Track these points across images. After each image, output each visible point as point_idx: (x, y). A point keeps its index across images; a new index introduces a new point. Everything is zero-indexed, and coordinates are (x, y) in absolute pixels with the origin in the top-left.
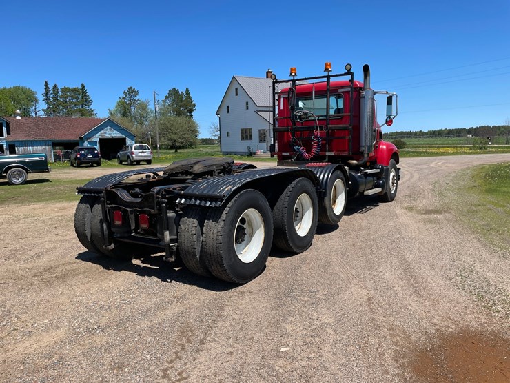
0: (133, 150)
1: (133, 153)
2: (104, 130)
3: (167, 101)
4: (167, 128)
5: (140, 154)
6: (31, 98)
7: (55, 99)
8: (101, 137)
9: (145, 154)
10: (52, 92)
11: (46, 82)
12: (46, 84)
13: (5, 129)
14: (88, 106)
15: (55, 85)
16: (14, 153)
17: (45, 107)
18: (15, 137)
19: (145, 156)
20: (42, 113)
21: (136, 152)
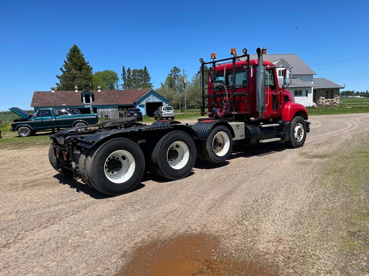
0: (162, 110)
1: (162, 112)
2: (149, 97)
3: (199, 75)
4: (196, 94)
5: (167, 113)
6: (115, 78)
7: (129, 77)
8: (147, 102)
9: (170, 112)
10: (127, 73)
11: (123, 67)
12: (124, 68)
13: (91, 98)
14: (149, 81)
15: (129, 68)
16: (96, 112)
17: (123, 83)
18: (97, 103)
19: (169, 114)
20: (121, 87)
21: (164, 111)
